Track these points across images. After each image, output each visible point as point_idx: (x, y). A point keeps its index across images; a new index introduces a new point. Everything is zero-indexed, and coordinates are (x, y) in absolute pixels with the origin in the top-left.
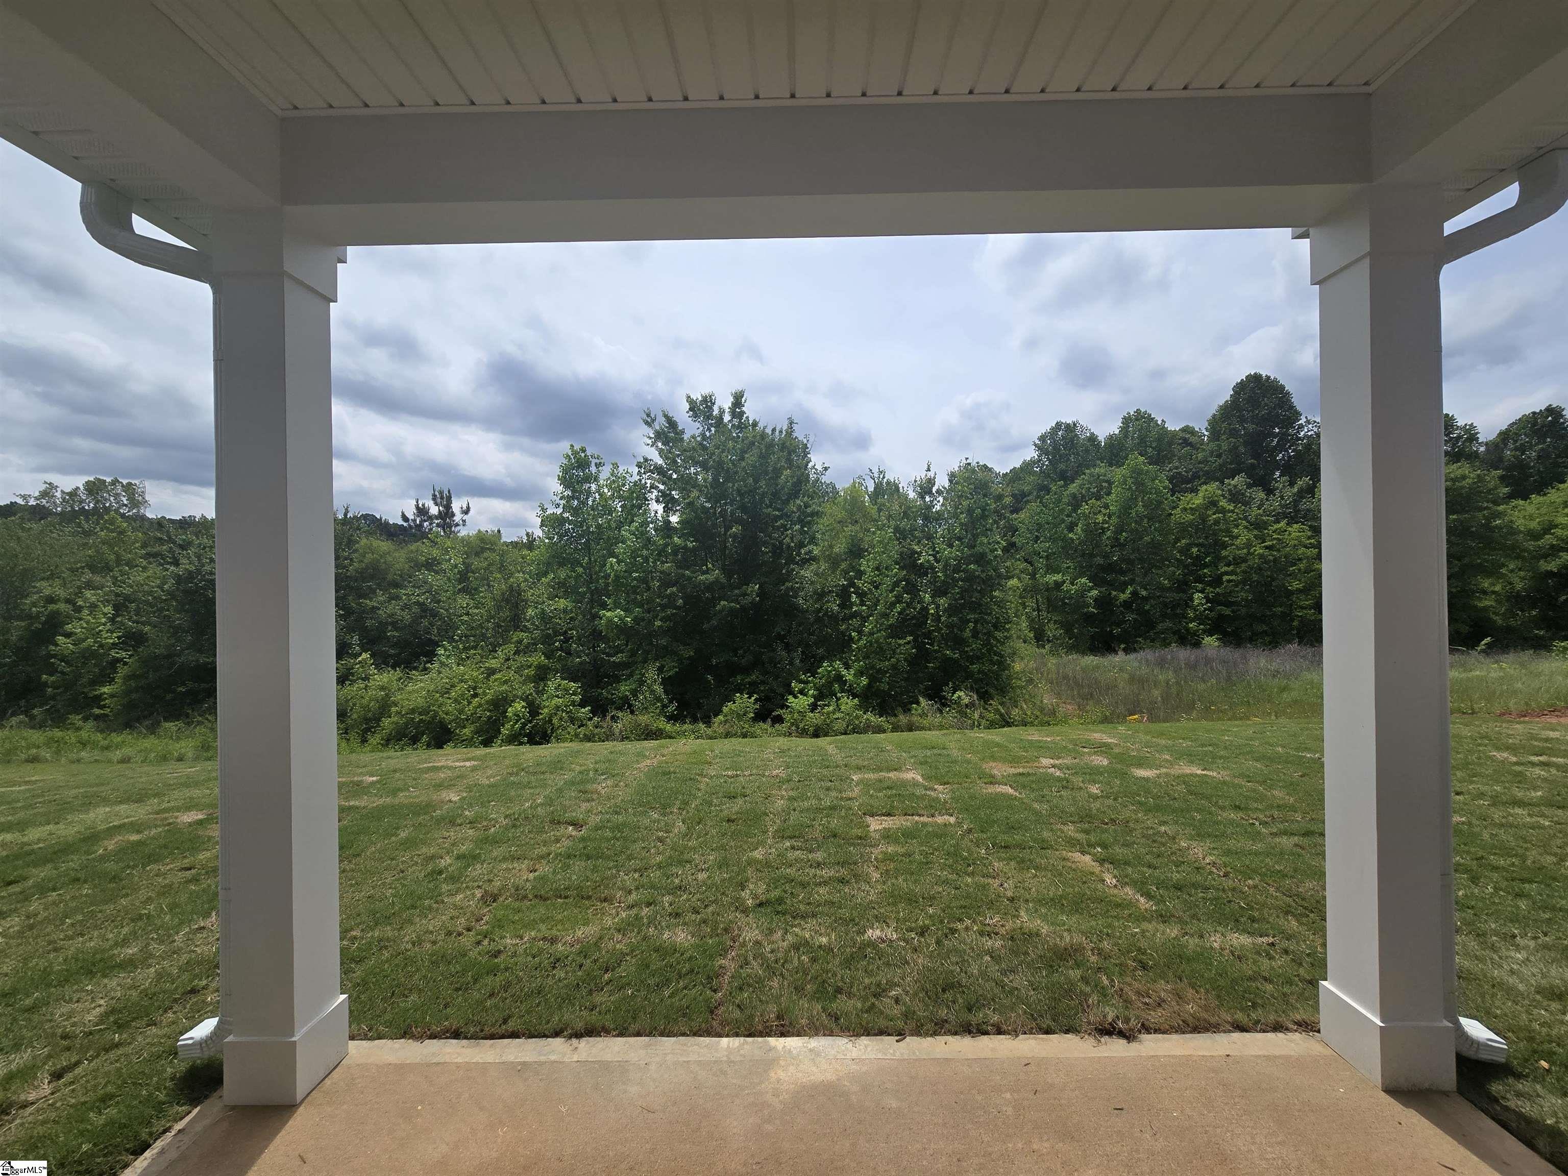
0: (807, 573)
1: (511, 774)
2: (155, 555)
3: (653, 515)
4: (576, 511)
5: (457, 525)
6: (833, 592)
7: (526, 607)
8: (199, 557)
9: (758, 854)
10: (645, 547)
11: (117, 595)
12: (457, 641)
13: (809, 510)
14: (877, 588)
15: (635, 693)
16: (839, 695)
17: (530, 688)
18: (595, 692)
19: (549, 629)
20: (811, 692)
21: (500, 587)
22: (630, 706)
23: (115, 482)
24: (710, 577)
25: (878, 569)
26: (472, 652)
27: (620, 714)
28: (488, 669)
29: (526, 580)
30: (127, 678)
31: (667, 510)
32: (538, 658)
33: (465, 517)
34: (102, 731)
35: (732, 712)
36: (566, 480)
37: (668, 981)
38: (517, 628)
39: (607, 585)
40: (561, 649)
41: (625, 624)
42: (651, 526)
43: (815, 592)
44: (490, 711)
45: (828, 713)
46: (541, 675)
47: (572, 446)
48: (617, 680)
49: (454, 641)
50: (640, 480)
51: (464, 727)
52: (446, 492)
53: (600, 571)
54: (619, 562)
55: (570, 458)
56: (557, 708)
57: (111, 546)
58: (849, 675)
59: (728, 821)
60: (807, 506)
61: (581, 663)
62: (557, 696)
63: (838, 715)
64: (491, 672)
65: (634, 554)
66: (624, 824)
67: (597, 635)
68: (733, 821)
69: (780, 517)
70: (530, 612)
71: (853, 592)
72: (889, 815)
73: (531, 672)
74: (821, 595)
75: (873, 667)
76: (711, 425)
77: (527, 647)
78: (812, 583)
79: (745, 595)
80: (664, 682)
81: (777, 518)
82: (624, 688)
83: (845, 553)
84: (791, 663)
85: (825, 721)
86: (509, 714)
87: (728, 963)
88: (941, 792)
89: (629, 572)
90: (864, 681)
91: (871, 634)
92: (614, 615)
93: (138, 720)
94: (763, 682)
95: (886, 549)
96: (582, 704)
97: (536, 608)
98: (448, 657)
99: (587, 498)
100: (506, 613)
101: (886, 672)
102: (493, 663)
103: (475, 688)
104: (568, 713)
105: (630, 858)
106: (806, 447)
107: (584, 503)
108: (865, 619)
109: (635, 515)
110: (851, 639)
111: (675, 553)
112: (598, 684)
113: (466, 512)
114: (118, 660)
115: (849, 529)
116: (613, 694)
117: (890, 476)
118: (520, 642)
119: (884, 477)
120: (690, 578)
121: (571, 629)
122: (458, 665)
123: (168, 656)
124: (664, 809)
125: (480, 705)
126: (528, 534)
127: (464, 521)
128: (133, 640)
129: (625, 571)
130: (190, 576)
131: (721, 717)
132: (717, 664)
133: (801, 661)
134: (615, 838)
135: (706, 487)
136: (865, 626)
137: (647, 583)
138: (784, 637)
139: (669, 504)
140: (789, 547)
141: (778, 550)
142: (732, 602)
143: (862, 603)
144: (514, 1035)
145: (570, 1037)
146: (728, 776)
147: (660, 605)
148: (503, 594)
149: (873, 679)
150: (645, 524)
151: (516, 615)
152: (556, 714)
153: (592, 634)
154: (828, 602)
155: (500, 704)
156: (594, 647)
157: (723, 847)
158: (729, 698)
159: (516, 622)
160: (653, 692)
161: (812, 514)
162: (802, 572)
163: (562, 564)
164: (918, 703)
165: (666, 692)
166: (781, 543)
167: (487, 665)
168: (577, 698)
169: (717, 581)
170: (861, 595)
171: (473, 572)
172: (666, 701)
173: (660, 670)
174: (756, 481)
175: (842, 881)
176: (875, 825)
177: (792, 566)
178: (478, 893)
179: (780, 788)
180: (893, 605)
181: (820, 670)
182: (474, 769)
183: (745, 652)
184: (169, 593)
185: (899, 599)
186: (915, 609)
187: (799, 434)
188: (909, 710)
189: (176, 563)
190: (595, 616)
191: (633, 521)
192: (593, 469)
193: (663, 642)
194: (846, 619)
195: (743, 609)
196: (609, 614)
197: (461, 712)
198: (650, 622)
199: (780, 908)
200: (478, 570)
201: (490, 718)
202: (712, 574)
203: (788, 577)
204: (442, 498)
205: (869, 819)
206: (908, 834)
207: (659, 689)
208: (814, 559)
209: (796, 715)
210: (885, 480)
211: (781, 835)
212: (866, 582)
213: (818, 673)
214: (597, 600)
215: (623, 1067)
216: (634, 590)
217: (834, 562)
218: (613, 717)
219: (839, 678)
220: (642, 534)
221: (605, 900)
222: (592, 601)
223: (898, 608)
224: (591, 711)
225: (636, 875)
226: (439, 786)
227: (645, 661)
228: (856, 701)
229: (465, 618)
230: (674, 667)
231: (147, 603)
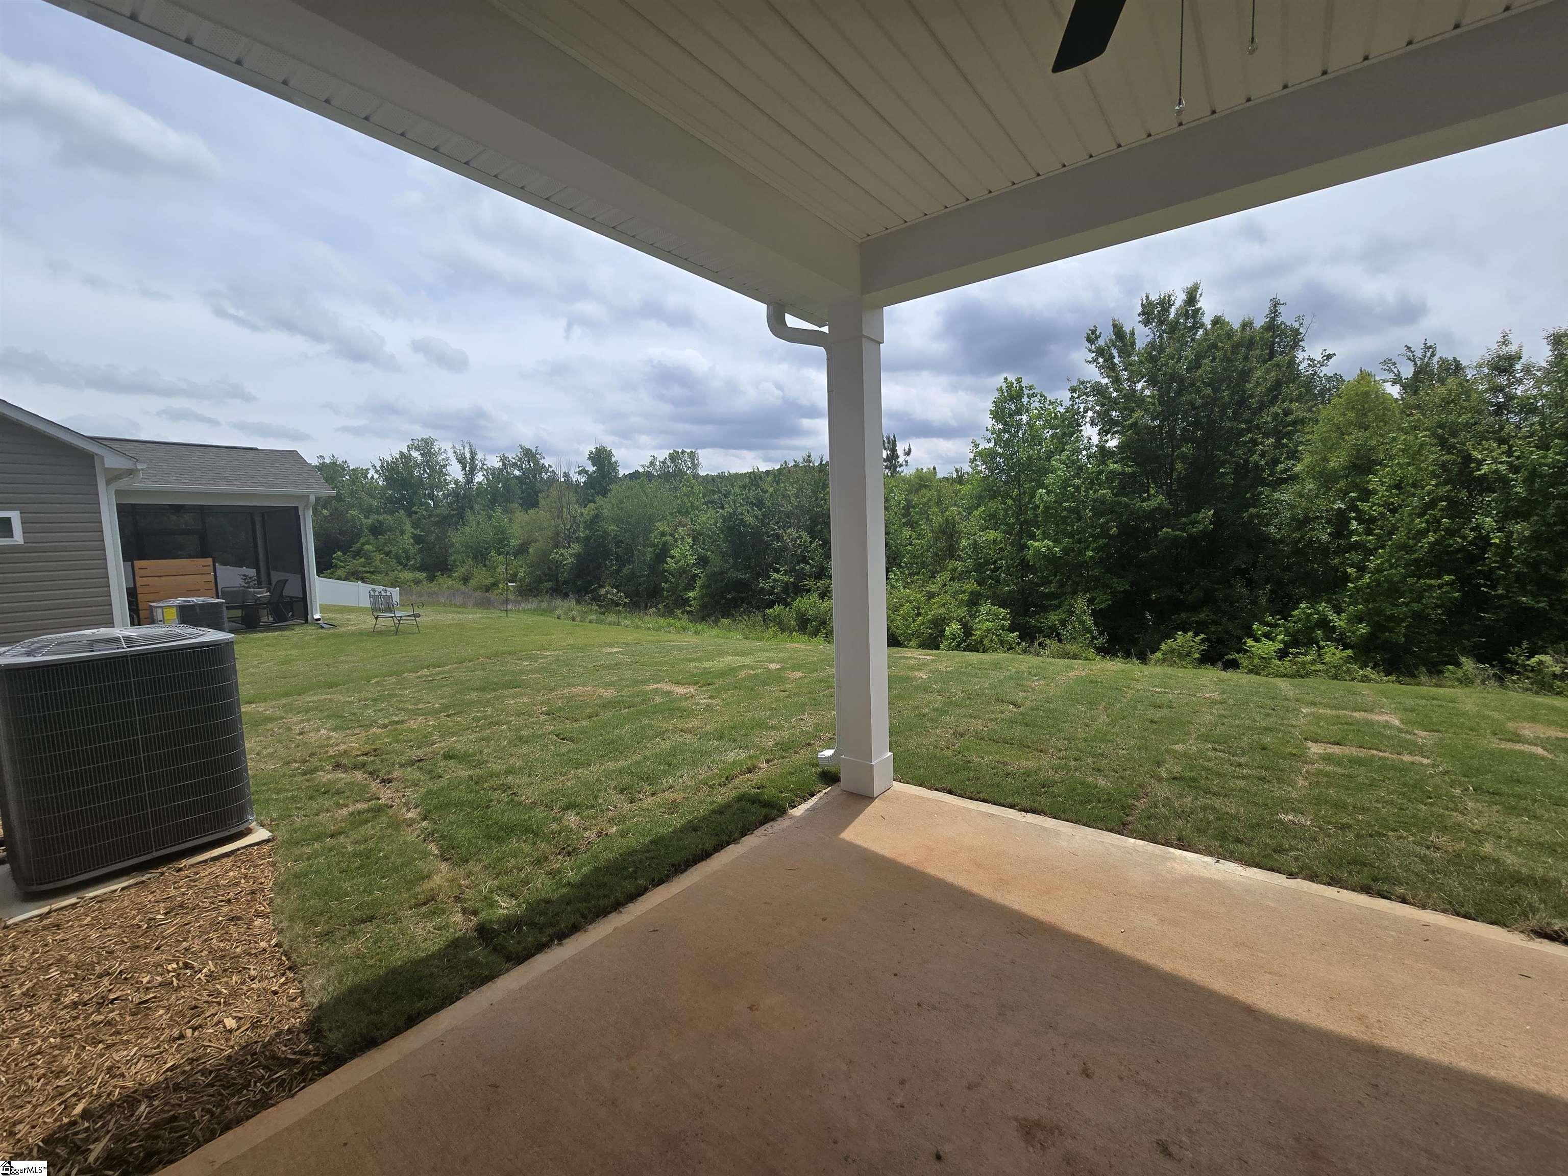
0: (1285, 495)
1: (962, 667)
2: (712, 502)
3: (1086, 441)
4: (1007, 444)
5: (901, 465)
6: (1322, 517)
7: (960, 538)
8: (734, 502)
9: (1179, 747)
10: (1077, 476)
11: (693, 531)
12: (903, 568)
13: (1290, 419)
14: (1393, 511)
15: (1063, 623)
16: (1322, 643)
17: (963, 612)
18: (1022, 620)
19: (980, 558)
20: (1281, 637)
21: (938, 520)
22: (1058, 635)
23: (683, 452)
24: (1153, 504)
25: (1398, 486)
26: (916, 577)
27: (1048, 642)
28: (929, 592)
29: (960, 513)
30: (702, 587)
31: (1103, 432)
32: (971, 586)
33: (908, 458)
34: (691, 622)
35: (1172, 651)
36: (997, 415)
37: (1090, 802)
38: (952, 557)
39: (1036, 516)
40: (991, 578)
41: (1054, 555)
42: (1084, 452)
43: (1293, 518)
44: (931, 629)
45: (1304, 664)
46: (974, 601)
47: (1006, 379)
48: (1045, 609)
49: (901, 566)
50: (1072, 405)
51: (910, 640)
52: (892, 437)
53: (1029, 502)
54: (1048, 493)
55: (1003, 393)
56: (988, 630)
57: (688, 497)
58: (1339, 622)
59: (1151, 722)
60: (1287, 413)
61: (1010, 592)
62: (988, 620)
63: (1319, 667)
64: (931, 596)
65: (1065, 483)
66: (1055, 710)
67: (1025, 566)
68: (1156, 723)
69: (1249, 430)
70: (964, 543)
71: (1354, 518)
72: (1338, 744)
73: (966, 597)
74: (1302, 523)
75: (1379, 612)
76: (1164, 331)
77: (960, 575)
78: (1293, 507)
79: (1194, 523)
80: (1094, 614)
81: (1241, 433)
82: (1054, 618)
83: (1344, 468)
84: (1254, 602)
85: (1298, 671)
86: (947, 633)
87: (1141, 804)
88: (1422, 736)
89: (1059, 502)
90: (1363, 629)
91: (1379, 570)
92: (1039, 545)
93: (708, 616)
94: (1215, 623)
95: (1414, 459)
96: (1011, 629)
97: (969, 539)
98: (897, 580)
99: (1018, 432)
100: (942, 544)
101: (1403, 620)
102: (933, 588)
103: (918, 609)
104: (997, 636)
105: (1060, 731)
106: (1297, 332)
107: (1015, 436)
108: (1371, 552)
109: (1066, 443)
110: (1346, 578)
111: (1110, 480)
112: (1026, 613)
113: (908, 453)
114: (697, 575)
115: (1355, 437)
116: (1041, 623)
117: (1444, 352)
118: (955, 569)
119: (1433, 355)
120: (1127, 506)
121: (1001, 559)
122: (905, 588)
123: (721, 573)
124: (1092, 705)
125: (923, 623)
126: (957, 471)
127: (906, 462)
128: (703, 561)
129: (1055, 502)
130: (731, 516)
131: (1159, 655)
132: (1157, 599)
133: (1269, 601)
134: (1048, 717)
135: (1154, 404)
136: (1369, 561)
137: (1078, 513)
138: (1246, 570)
139: (1107, 426)
140: (1257, 465)
141: (1243, 470)
142: (1178, 530)
143: (1369, 532)
144: (984, 801)
145: (1020, 810)
146: (1156, 692)
147: (1092, 536)
148: (940, 526)
149: (1377, 628)
150: (1078, 451)
151: (951, 545)
152: (987, 636)
153: (1020, 564)
154: (1313, 529)
155: (939, 623)
156: (1022, 577)
157: (1143, 738)
158: (1170, 635)
159: (951, 552)
160: (1082, 622)
161: (1294, 423)
162: (1276, 495)
163: (993, 497)
164: (1458, 664)
165: (1096, 624)
166: (1246, 462)
167: (928, 589)
168: (1007, 623)
169: (1159, 508)
170: (1368, 522)
171: (913, 507)
172: (1096, 633)
173: (1091, 601)
174: (1216, 391)
175: (1263, 779)
176: (1315, 749)
177: (1260, 489)
178: (951, 731)
179: (1211, 707)
180: (1423, 533)
181: (1296, 612)
182: (933, 661)
183: (1192, 588)
184: (720, 529)
185: (1435, 524)
186: (1464, 538)
187: (1286, 318)
188: (1441, 672)
189: (723, 508)
190: (1024, 547)
191: (1063, 450)
192: (1025, 400)
193: (1096, 572)
194: (1341, 551)
195: (1193, 540)
196: (1036, 544)
197: (908, 627)
198: (1081, 552)
199: (1193, 784)
200: (917, 505)
201: (931, 634)
202: (1156, 500)
203: (1255, 502)
204: (889, 443)
205: (1309, 744)
206: (1355, 761)
207: (1089, 621)
208: (1294, 478)
209: (1256, 661)
210: (1435, 359)
211: (1205, 738)
212: (1374, 505)
213: (1292, 616)
214: (1025, 530)
215: (1057, 833)
216: (1064, 520)
217: (1327, 479)
218: (1040, 644)
219: (1324, 623)
220: (1073, 462)
221: (1041, 751)
222: (1021, 531)
223: (1431, 538)
224: (1020, 637)
225: (1066, 742)
226: (912, 668)
227: (1075, 592)
228: (1349, 652)
229: (909, 548)
230: (1107, 600)
231: (708, 536)
